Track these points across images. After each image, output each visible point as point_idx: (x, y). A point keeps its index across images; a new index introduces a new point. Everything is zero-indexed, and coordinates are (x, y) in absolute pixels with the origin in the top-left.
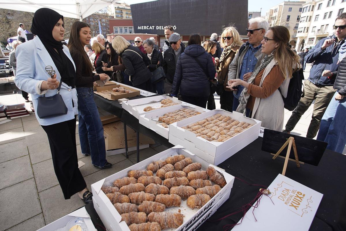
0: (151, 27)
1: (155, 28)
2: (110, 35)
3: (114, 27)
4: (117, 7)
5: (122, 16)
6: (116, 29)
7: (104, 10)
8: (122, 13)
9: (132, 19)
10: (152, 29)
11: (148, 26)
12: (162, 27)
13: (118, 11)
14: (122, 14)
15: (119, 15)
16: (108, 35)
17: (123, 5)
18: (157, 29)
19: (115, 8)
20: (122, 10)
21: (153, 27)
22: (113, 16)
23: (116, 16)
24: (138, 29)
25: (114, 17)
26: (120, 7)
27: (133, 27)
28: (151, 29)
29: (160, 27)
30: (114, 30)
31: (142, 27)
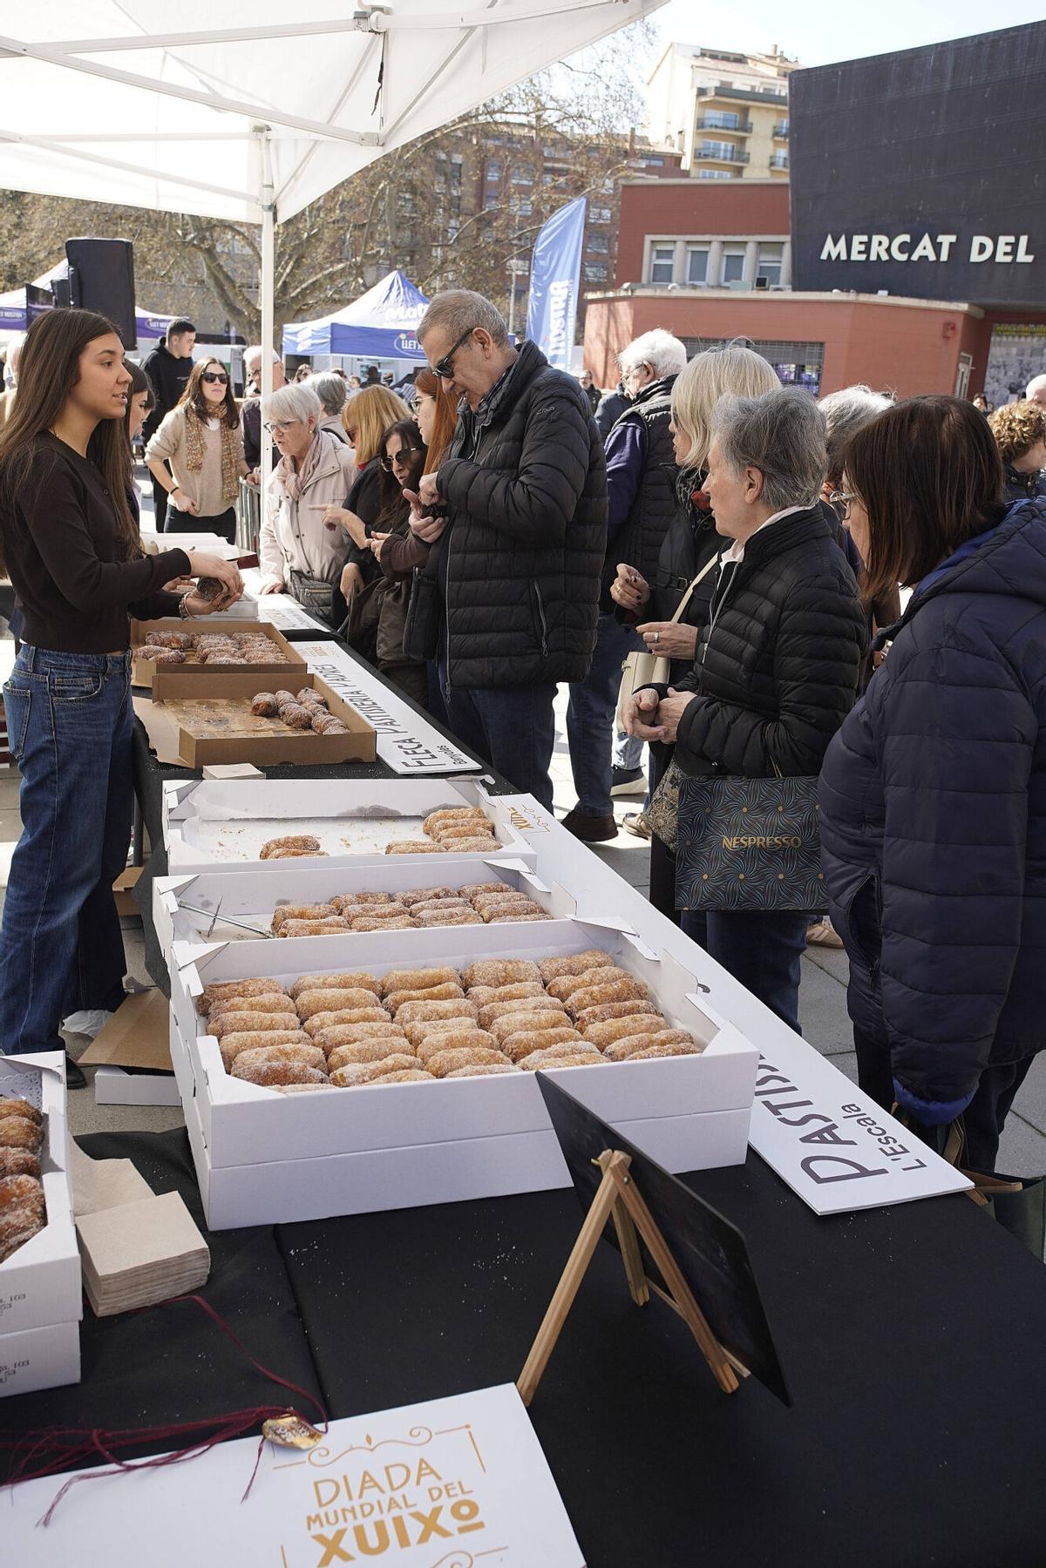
0: (926, 240)
1: (960, 250)
2: (611, 294)
3: (648, 238)
4: (712, 82)
5: (740, 157)
6: (660, 254)
7: (597, 116)
8: (746, 127)
9: (786, 180)
10: (932, 257)
11: (906, 238)
12: (1015, 246)
13: (715, 116)
14: (743, 140)
15: (723, 145)
16: (598, 295)
17: (762, 69)
18: (975, 257)
19: (702, 92)
20: (745, 111)
21: (946, 240)
22: (675, 150)
23: (698, 155)
24: (824, 256)
25: (678, 160)
26: (737, 86)
27: (787, 238)
28: (924, 258)
29: (1002, 240)
30: (649, 259)
31: (857, 239)
